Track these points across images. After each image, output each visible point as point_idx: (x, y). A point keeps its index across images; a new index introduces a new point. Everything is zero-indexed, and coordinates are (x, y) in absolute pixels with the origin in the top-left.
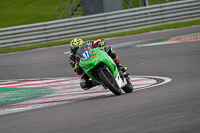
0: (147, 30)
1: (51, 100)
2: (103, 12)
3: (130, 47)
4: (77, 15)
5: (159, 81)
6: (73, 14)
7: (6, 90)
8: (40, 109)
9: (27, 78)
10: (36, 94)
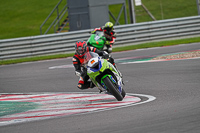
1: (34, 114)
2: (90, 28)
4: (64, 30)
5: (143, 99)
6: (59, 30)
9: (10, 92)
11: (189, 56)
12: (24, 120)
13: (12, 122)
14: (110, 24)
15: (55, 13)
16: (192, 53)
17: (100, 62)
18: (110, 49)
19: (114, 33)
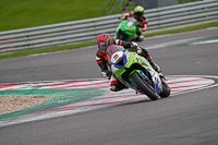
0: (205, 27)
1: (101, 102)
3: (185, 44)
7: (53, 91)
9: (74, 78)
10: (84, 96)
12: (90, 108)
14: (140, 8)
17: (124, 56)
18: (142, 37)
19: (145, 19)
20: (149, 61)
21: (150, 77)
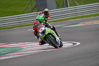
1: (21, 53)
5: (74, 44)
6: (32, 11)
8: (16, 58)
11: (95, 22)
13: (11, 57)
14: (46, 10)
15: (30, 3)
16: (97, 21)
17: (45, 30)
18: (47, 22)
19: (49, 14)
20: (55, 32)
21: (55, 39)
